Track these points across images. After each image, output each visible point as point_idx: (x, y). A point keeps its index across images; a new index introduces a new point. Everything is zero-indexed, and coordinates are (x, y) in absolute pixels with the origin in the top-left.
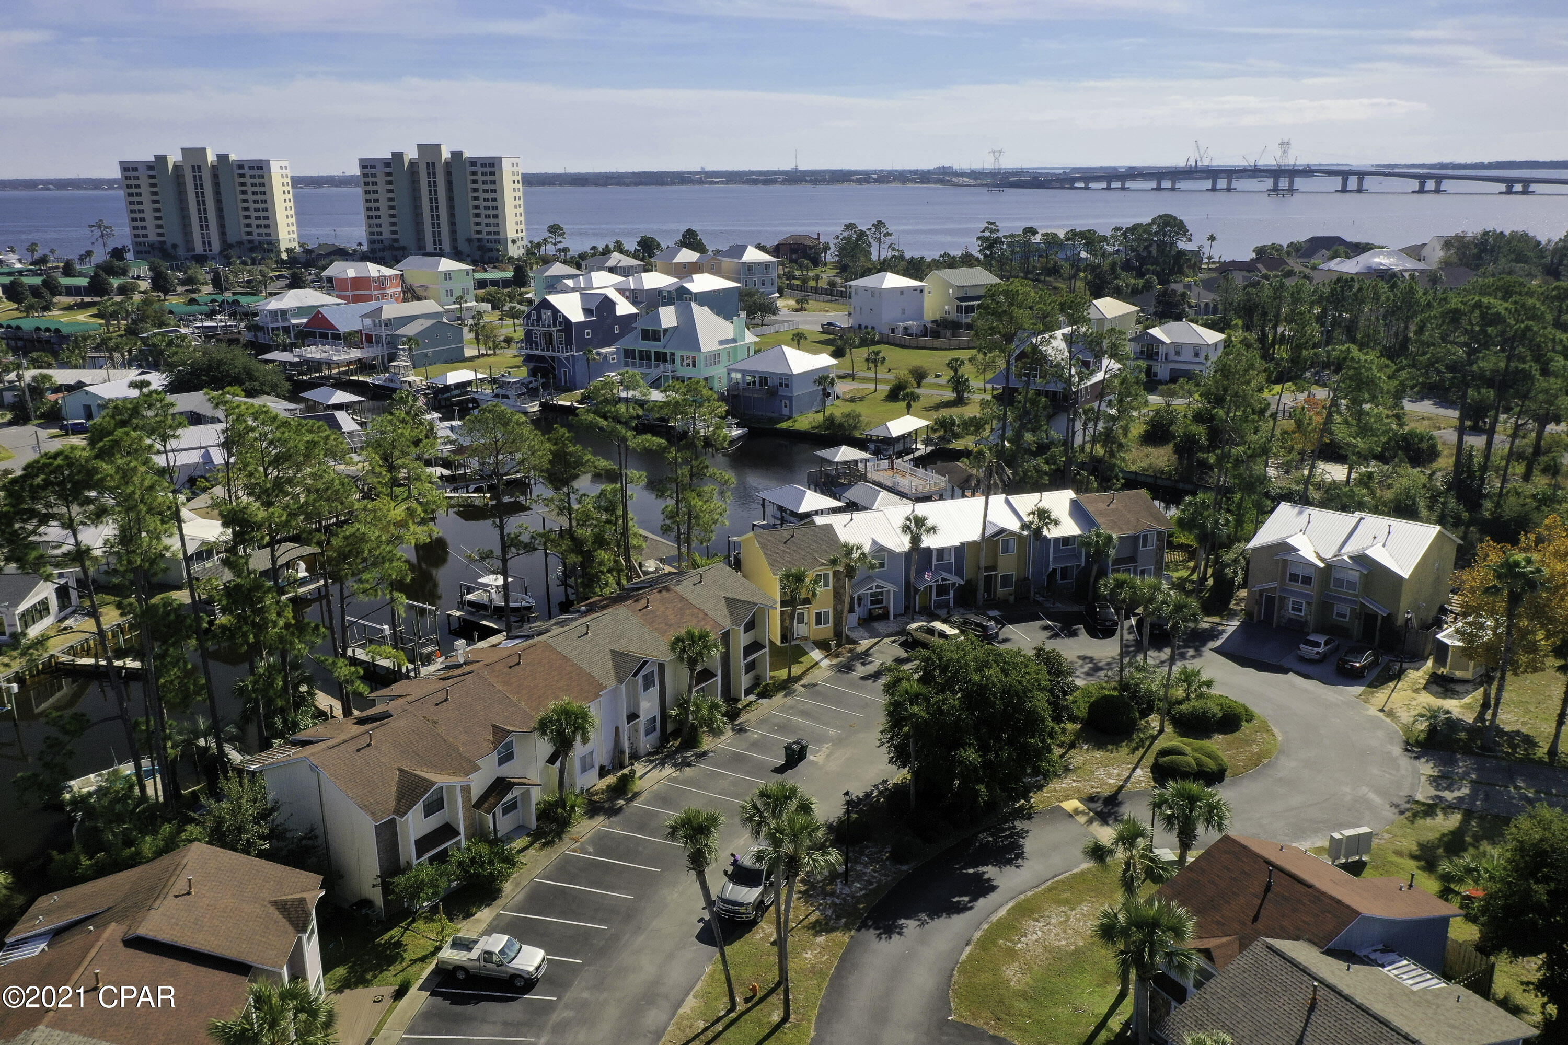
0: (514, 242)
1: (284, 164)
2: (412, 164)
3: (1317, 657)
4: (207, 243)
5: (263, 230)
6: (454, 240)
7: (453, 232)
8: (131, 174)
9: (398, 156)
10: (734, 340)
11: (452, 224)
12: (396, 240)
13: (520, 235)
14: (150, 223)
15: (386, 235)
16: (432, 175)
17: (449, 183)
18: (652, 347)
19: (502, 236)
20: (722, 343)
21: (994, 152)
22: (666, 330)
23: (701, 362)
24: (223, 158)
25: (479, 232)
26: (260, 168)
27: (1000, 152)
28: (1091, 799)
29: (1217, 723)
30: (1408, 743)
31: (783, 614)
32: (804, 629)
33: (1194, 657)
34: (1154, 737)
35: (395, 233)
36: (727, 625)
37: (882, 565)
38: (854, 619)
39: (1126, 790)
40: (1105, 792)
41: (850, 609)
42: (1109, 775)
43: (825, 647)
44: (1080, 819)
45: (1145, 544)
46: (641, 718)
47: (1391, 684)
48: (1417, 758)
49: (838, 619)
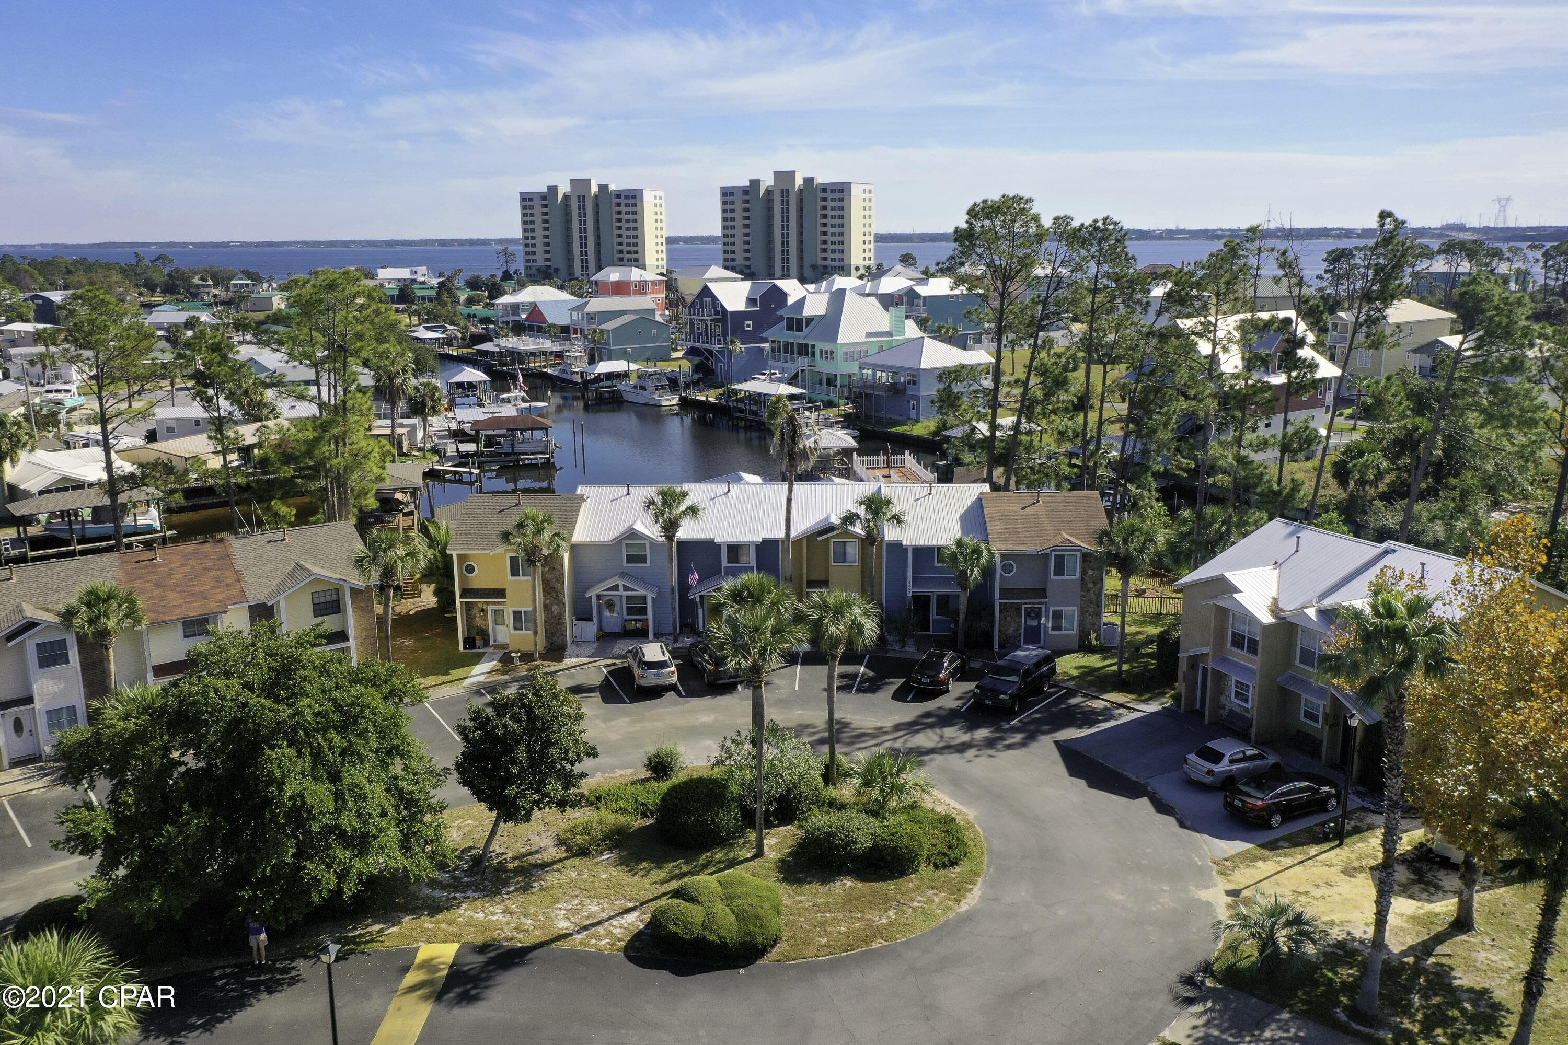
0: (857, 268)
1: (658, 194)
2: (769, 192)
3: (1209, 780)
4: (585, 268)
5: (632, 256)
6: (801, 267)
7: (801, 259)
8: (528, 203)
9: (755, 183)
10: (890, 334)
12: (748, 267)
13: (867, 262)
14: (540, 249)
15: (739, 261)
16: (785, 202)
17: (801, 209)
18: (796, 338)
21: (1499, 200)
22: (810, 320)
23: (839, 356)
24: (603, 188)
25: (825, 259)
26: (634, 197)
27: (1508, 200)
28: (482, 949)
29: (855, 858)
30: (1207, 968)
31: (468, 607)
32: (504, 633)
33: (1009, 747)
34: (733, 863)
35: (747, 259)
36: (257, 595)
37: (642, 559)
38: (590, 629)
39: (564, 945)
40: (522, 940)
41: (582, 614)
42: (574, 912)
43: (506, 660)
44: (411, 978)
45: (1059, 570)
46: (38, 705)
47: (1313, 850)
48: (1190, 1001)
49: (554, 626)
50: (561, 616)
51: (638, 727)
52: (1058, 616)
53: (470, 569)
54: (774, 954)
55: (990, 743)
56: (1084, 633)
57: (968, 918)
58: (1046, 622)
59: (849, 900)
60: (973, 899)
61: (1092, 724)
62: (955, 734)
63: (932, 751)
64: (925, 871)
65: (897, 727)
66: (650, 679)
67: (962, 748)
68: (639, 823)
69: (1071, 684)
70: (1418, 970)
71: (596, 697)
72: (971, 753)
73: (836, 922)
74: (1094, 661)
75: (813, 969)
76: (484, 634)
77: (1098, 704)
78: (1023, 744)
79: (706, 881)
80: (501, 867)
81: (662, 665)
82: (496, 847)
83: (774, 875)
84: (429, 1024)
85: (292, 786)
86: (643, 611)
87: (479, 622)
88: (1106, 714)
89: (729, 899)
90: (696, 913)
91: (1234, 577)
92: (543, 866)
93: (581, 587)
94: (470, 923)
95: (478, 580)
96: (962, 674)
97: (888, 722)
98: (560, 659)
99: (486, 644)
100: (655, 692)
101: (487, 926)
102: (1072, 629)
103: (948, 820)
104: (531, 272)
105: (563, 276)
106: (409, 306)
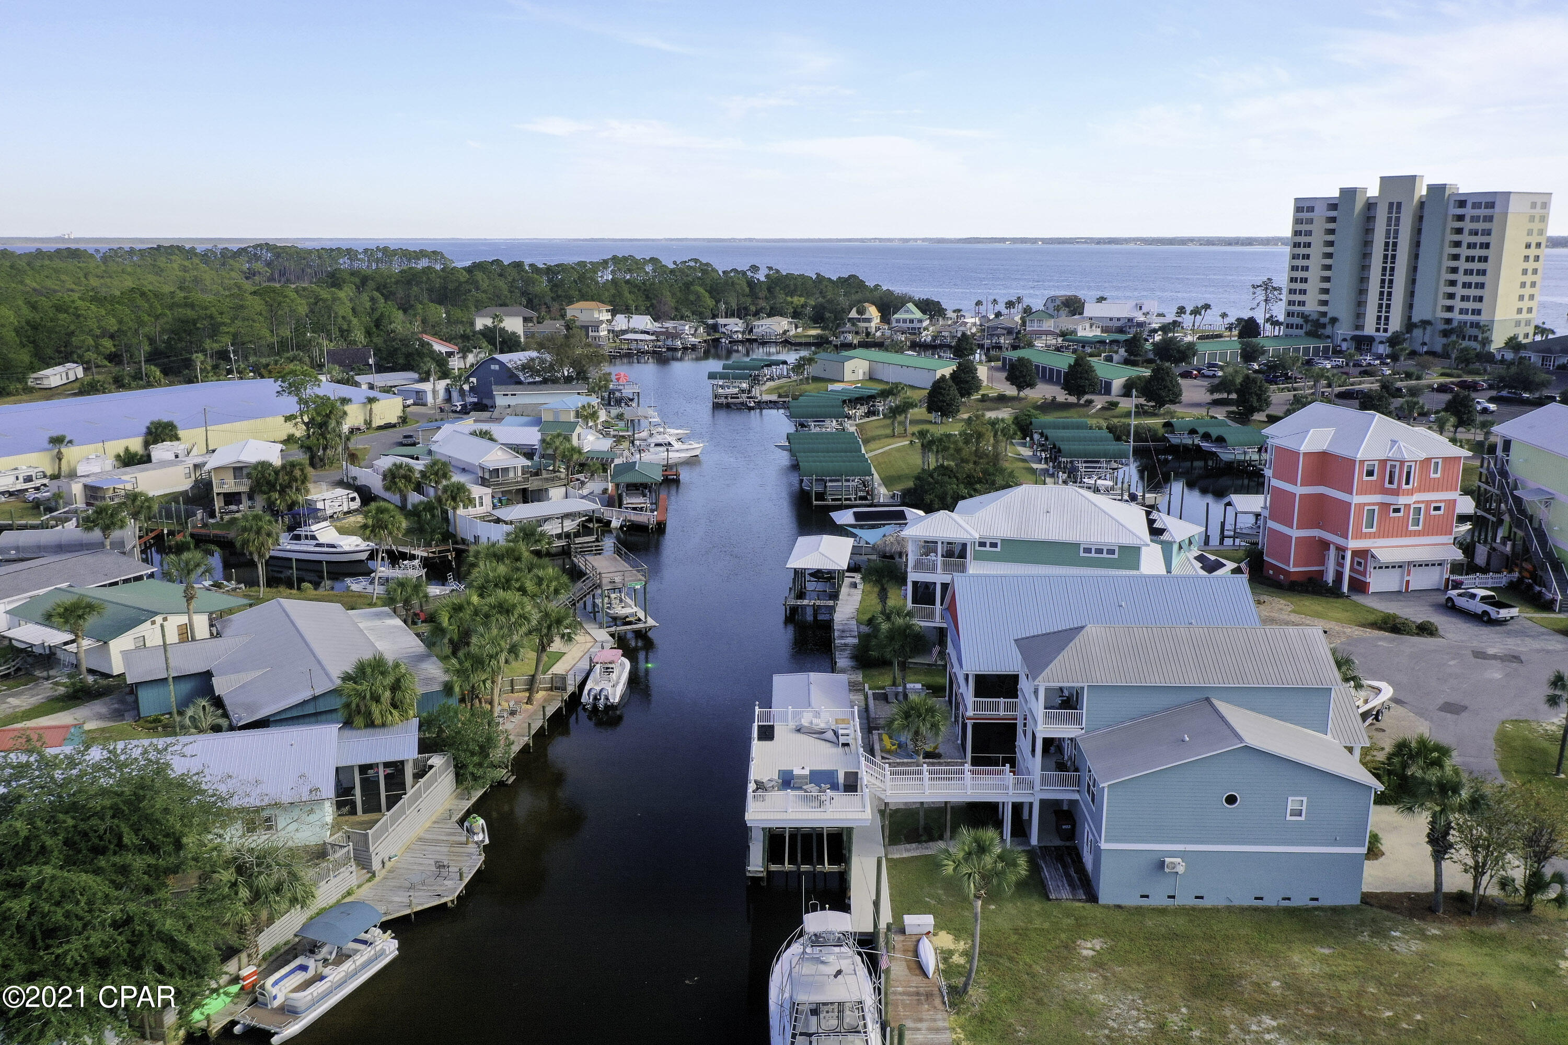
14: (1314, 287)
104: (1297, 320)
105: (1343, 330)
106: (1020, 388)
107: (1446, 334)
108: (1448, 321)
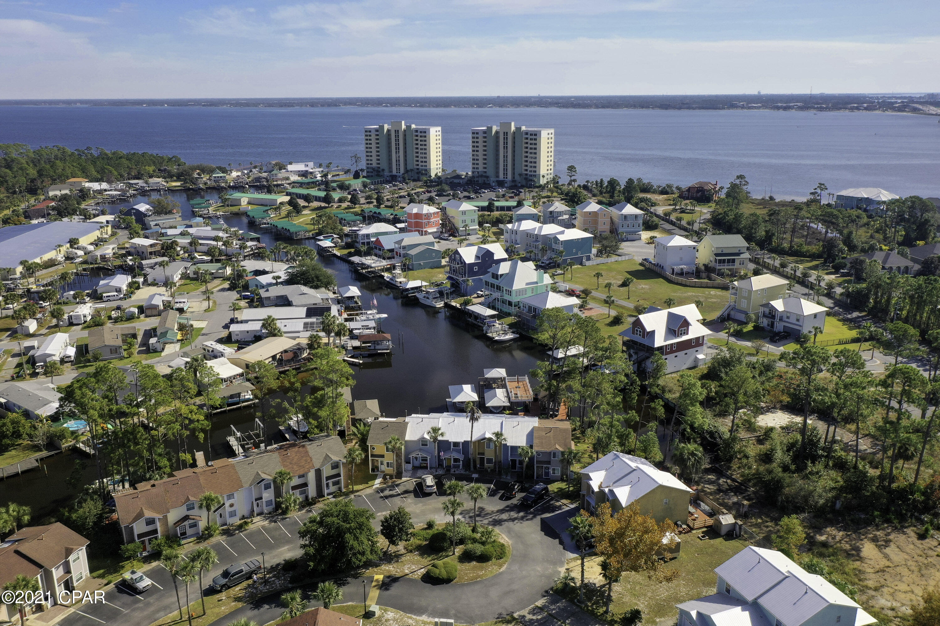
0: (543, 176)
1: (438, 131)
2: (497, 133)
4: (398, 169)
5: (424, 164)
6: (513, 174)
7: (513, 169)
8: (368, 133)
9: (490, 129)
10: (536, 283)
11: (514, 165)
12: (485, 172)
13: (549, 171)
14: (374, 158)
15: (481, 169)
16: (506, 138)
17: (514, 144)
18: (495, 282)
19: (537, 173)
20: (527, 284)
22: (502, 275)
24: (409, 128)
25: (526, 170)
26: (425, 132)
28: (389, 577)
29: (477, 557)
30: (552, 589)
31: (373, 460)
32: (383, 468)
33: (527, 520)
34: (447, 556)
35: (485, 168)
36: (317, 466)
37: (426, 445)
38: (410, 466)
39: (407, 577)
40: (398, 575)
41: (408, 462)
42: (409, 568)
43: (384, 478)
44: (374, 584)
45: (554, 457)
46: (263, 500)
47: (593, 557)
48: (545, 596)
49: (399, 466)
50: (401, 463)
51: (424, 508)
52: (554, 470)
53: (374, 449)
54: (455, 581)
55: (522, 518)
56: (562, 475)
57: (501, 574)
58: (551, 471)
59: (474, 568)
60: (503, 569)
61: (553, 512)
62: (513, 514)
63: (505, 520)
64: (494, 560)
65: (498, 511)
66: (428, 490)
67: (513, 520)
68: (425, 543)
69: (553, 495)
70: (599, 591)
71: (412, 495)
72: (516, 521)
73: (470, 573)
74: (563, 485)
75: (463, 585)
76: (377, 468)
77: (558, 504)
78: (531, 519)
79: (440, 563)
80: (391, 554)
81: (432, 486)
82: (390, 549)
83: (457, 560)
84: (379, 594)
85: (351, 543)
86: (426, 460)
87: (376, 464)
88: (560, 508)
89: (445, 567)
90: (437, 571)
91: (591, 475)
92: (402, 555)
93: (407, 454)
94: (385, 570)
95: (376, 452)
96: (521, 490)
97: (495, 509)
98: (401, 478)
99: (378, 471)
100: (430, 494)
101: (389, 571)
102: (558, 473)
103: (503, 545)
104: (370, 170)
105: (386, 173)
106: (309, 203)
107: (418, 173)
108: (418, 169)
